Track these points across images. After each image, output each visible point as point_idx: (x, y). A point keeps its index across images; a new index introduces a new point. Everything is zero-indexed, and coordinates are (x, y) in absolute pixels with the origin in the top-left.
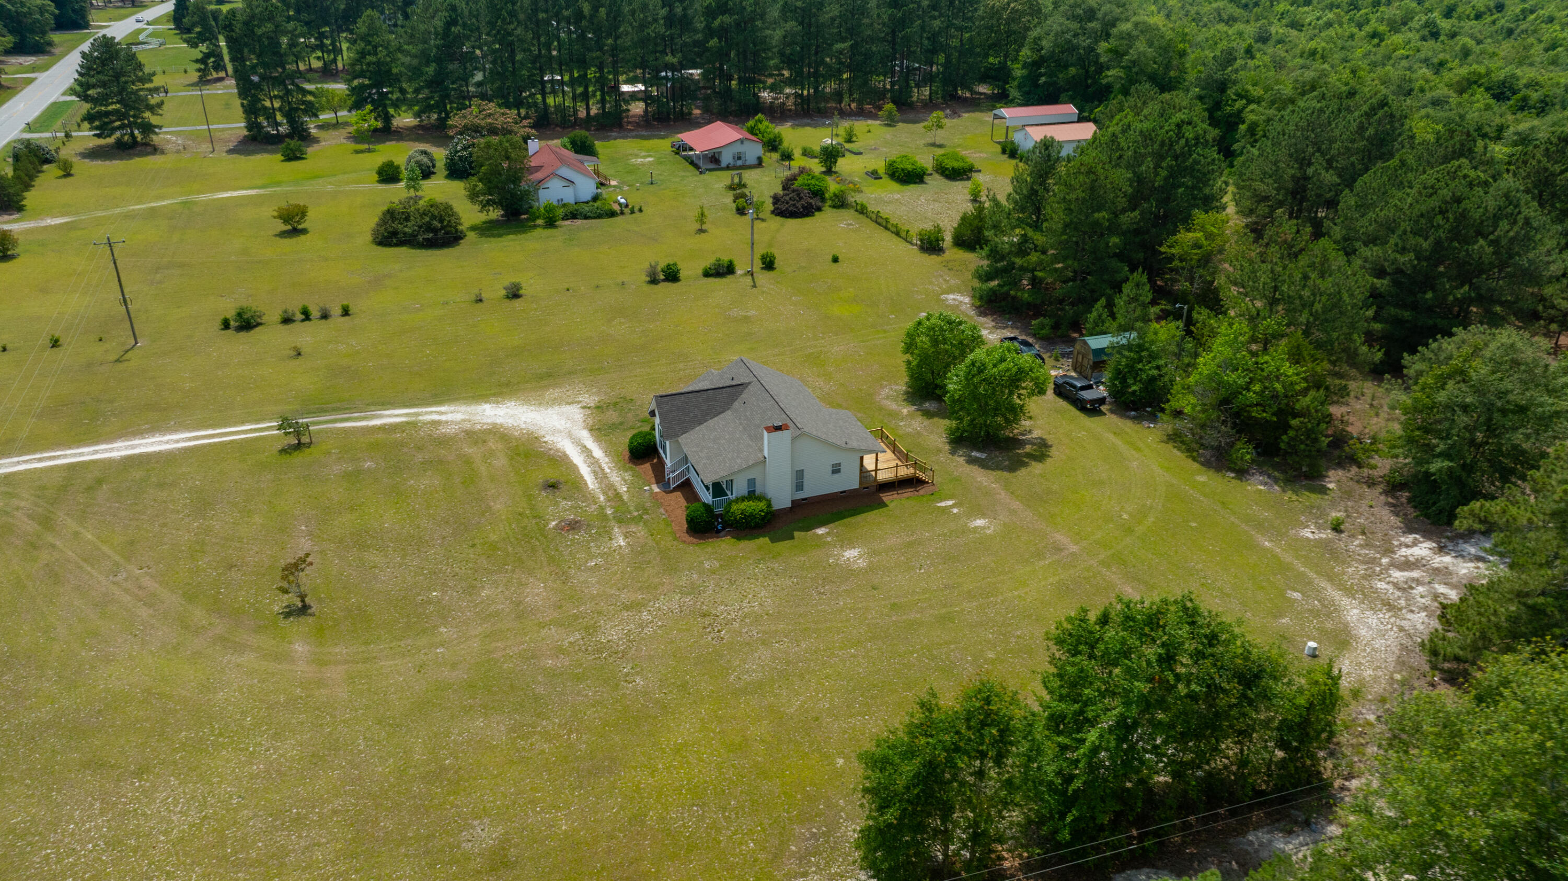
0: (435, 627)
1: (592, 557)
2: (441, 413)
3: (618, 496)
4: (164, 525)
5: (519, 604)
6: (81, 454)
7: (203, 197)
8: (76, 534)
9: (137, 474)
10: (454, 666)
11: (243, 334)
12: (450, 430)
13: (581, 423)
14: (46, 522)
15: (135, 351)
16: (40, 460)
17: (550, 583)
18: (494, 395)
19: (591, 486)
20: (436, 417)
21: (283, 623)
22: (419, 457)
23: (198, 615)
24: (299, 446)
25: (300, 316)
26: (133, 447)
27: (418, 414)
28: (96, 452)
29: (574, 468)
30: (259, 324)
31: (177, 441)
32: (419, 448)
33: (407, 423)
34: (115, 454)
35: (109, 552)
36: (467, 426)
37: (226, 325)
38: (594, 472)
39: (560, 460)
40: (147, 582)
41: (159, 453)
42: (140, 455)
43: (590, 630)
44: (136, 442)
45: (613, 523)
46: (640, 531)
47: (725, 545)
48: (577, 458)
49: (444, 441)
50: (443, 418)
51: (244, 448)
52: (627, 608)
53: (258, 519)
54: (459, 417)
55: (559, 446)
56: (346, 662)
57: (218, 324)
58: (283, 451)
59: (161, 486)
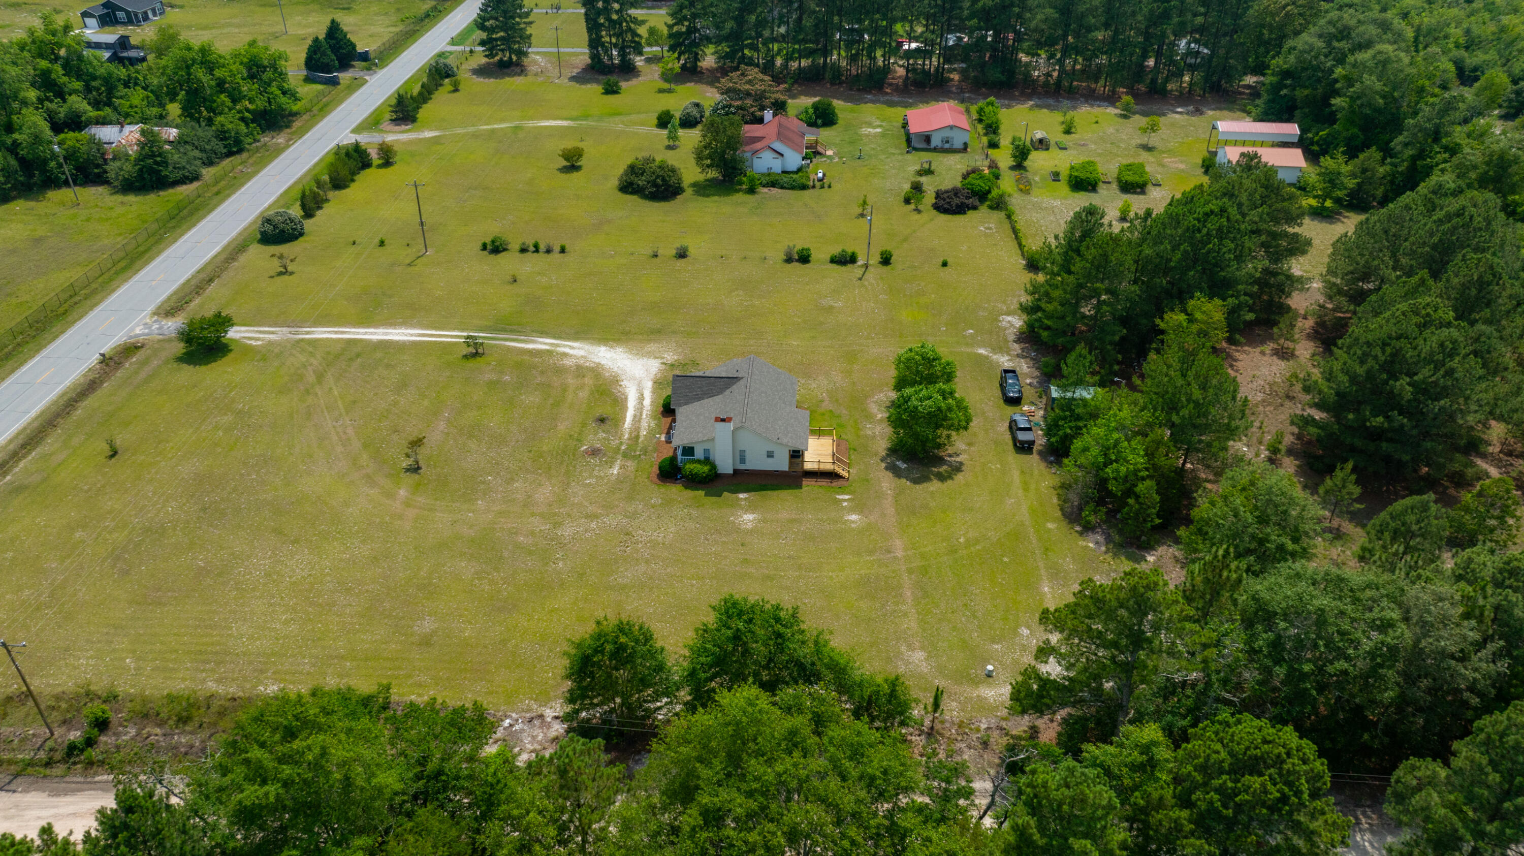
0: (477, 499)
1: (591, 477)
2: (572, 348)
3: (638, 437)
4: (376, 394)
5: (529, 497)
6: (358, 333)
7: (531, 124)
8: (331, 389)
9: (379, 355)
10: (471, 527)
11: (492, 256)
12: (567, 362)
13: (652, 376)
14: (320, 377)
15: (423, 258)
16: (336, 333)
17: (556, 489)
18: (614, 340)
19: (626, 426)
20: (567, 350)
21: (403, 475)
22: (539, 379)
23: (364, 458)
24: (476, 355)
25: (532, 248)
26: (386, 334)
27: (558, 345)
28: (366, 333)
29: (624, 408)
30: (505, 250)
31: (412, 335)
32: (542, 373)
33: (548, 351)
34: (375, 338)
35: (341, 406)
36: (581, 362)
37: (484, 247)
38: (635, 416)
39: (620, 402)
40: (350, 431)
41: (397, 342)
42: (387, 341)
43: (557, 525)
44: (390, 331)
45: (620, 457)
46: (631, 465)
47: (675, 490)
48: (631, 404)
49: (560, 371)
50: (571, 352)
51: (445, 348)
52: (587, 517)
53: (426, 403)
54: (581, 353)
55: (627, 390)
56: (420, 508)
57: (479, 245)
58: (466, 357)
59: (388, 366)
